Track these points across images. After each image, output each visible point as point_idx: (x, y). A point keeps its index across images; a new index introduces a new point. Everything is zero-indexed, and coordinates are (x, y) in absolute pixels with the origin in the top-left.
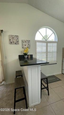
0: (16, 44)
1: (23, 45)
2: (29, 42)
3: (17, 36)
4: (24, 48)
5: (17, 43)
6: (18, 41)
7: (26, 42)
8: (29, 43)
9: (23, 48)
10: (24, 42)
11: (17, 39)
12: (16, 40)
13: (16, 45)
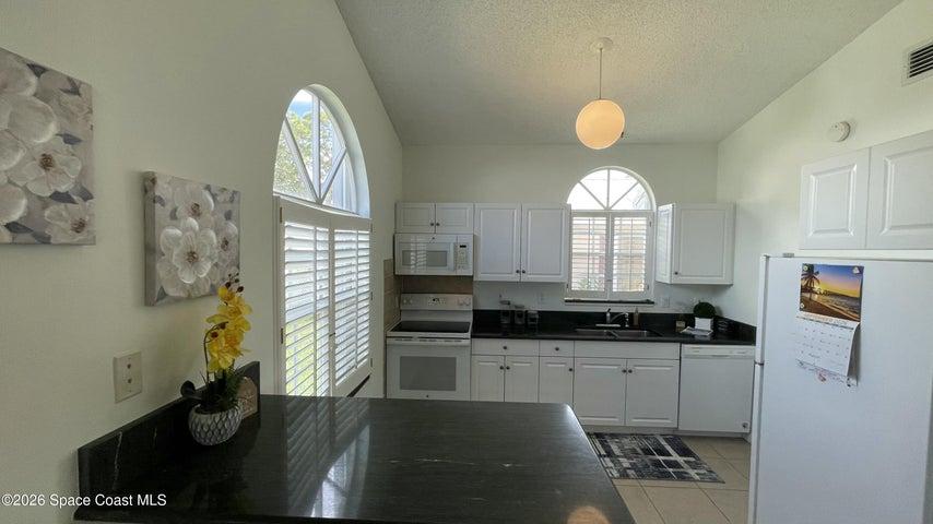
0: (44, 240)
1: (149, 250)
2: (228, 216)
3: (74, 89)
4: (178, 300)
5: (60, 229)
6: (87, 196)
7: (196, 211)
8: (232, 228)
9: (152, 294)
10: (173, 216)
11: (70, 139)
12: (47, 162)
13: (43, 255)
